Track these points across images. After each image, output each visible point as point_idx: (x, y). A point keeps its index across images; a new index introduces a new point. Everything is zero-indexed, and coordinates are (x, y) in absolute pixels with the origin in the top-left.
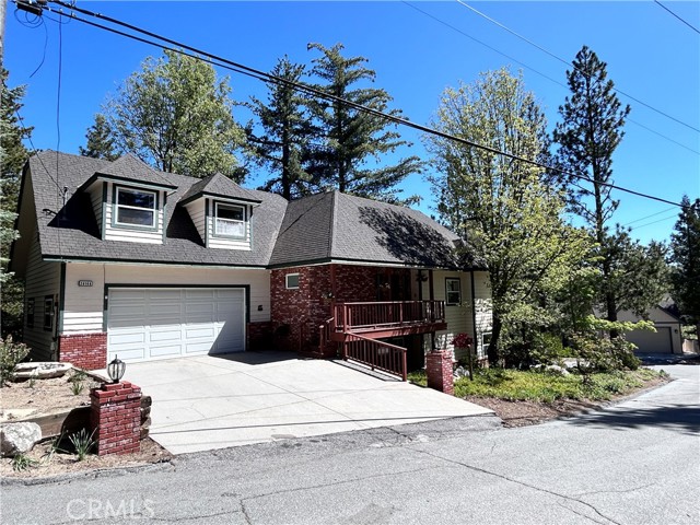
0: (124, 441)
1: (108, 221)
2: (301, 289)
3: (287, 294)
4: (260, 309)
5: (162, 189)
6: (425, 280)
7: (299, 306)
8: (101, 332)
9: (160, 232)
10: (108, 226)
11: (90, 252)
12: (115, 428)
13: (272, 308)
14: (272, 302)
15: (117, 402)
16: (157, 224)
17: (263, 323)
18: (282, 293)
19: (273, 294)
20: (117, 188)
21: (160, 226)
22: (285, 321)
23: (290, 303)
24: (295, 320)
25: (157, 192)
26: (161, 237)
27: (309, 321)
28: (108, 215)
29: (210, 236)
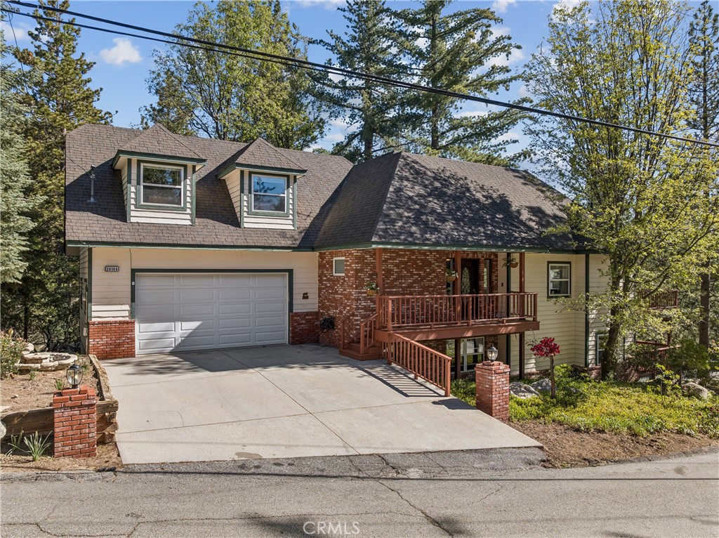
0: (79, 446)
1: (133, 201)
2: (347, 276)
3: (333, 281)
4: (305, 296)
5: (190, 164)
6: (515, 266)
7: (345, 295)
8: (127, 319)
9: (189, 211)
10: (133, 207)
11: (114, 236)
12: (70, 433)
13: (320, 297)
14: (320, 289)
15: (72, 408)
16: (185, 202)
17: (308, 314)
18: (328, 280)
19: (321, 281)
20: (142, 165)
21: (188, 205)
22: (331, 313)
23: (336, 293)
24: (341, 312)
25: (185, 167)
26: (188, 217)
27: (353, 315)
28: (133, 195)
29: (245, 214)
